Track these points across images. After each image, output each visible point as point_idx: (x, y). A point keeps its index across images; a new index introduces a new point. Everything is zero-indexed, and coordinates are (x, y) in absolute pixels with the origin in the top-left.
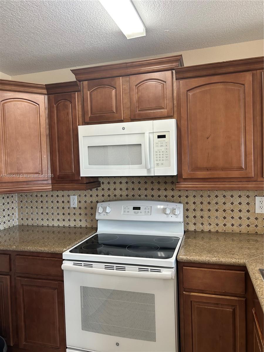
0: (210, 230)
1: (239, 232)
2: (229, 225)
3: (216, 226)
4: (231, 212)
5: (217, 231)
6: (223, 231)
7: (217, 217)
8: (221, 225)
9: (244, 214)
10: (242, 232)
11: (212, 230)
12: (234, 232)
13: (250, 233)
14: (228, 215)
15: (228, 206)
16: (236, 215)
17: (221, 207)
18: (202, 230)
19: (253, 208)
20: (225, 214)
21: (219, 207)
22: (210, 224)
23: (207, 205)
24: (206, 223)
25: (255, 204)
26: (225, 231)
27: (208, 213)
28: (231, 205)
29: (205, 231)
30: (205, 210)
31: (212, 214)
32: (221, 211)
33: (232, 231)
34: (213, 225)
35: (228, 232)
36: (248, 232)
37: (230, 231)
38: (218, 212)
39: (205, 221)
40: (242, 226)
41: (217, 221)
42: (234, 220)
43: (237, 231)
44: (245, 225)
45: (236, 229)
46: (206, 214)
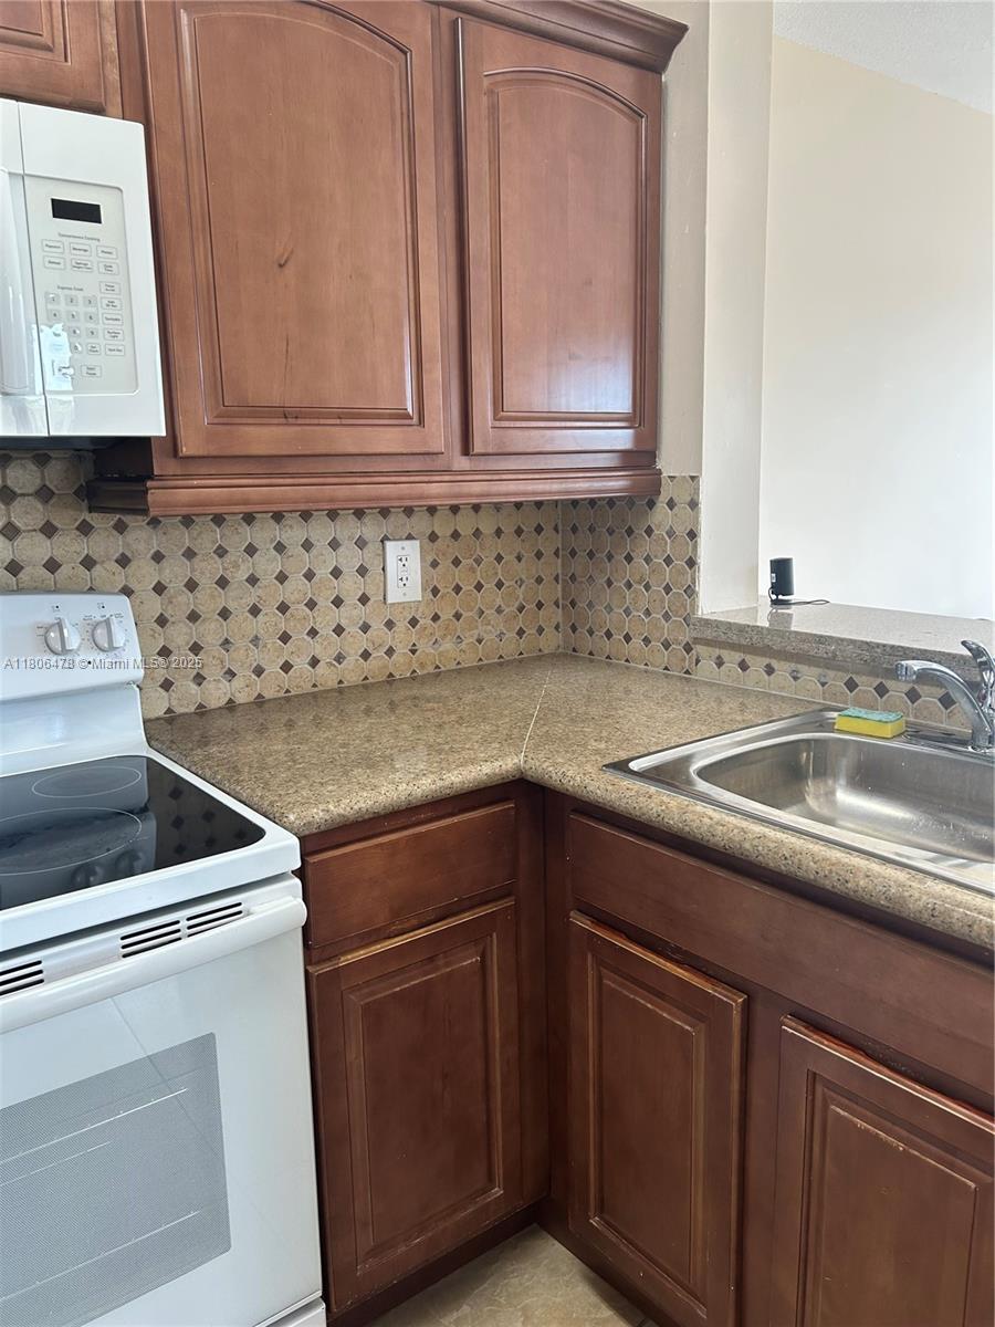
0: (230, 701)
1: (337, 686)
2: (300, 664)
3: (253, 676)
4: (307, 610)
5: (260, 696)
6: (282, 694)
7: (255, 640)
8: (273, 668)
9: (351, 614)
10: (346, 684)
11: (241, 698)
12: (320, 688)
13: (371, 680)
14: (298, 625)
15: (296, 588)
16: (326, 618)
17: (270, 593)
18: (201, 706)
19: (378, 584)
20: (286, 620)
21: (262, 595)
22: (231, 674)
23: (216, 593)
24: (213, 673)
25: (383, 569)
26: (288, 691)
27: (221, 625)
28: (307, 582)
29: (213, 707)
30: (208, 616)
31: (236, 631)
32: (269, 609)
33: (315, 686)
34: (244, 674)
35: (299, 692)
36: (366, 678)
37: (308, 688)
38: (260, 616)
39: (211, 662)
40: (345, 662)
41: (256, 656)
42: (320, 640)
43: (330, 683)
44: (356, 652)
45: (327, 675)
46: (211, 632)
